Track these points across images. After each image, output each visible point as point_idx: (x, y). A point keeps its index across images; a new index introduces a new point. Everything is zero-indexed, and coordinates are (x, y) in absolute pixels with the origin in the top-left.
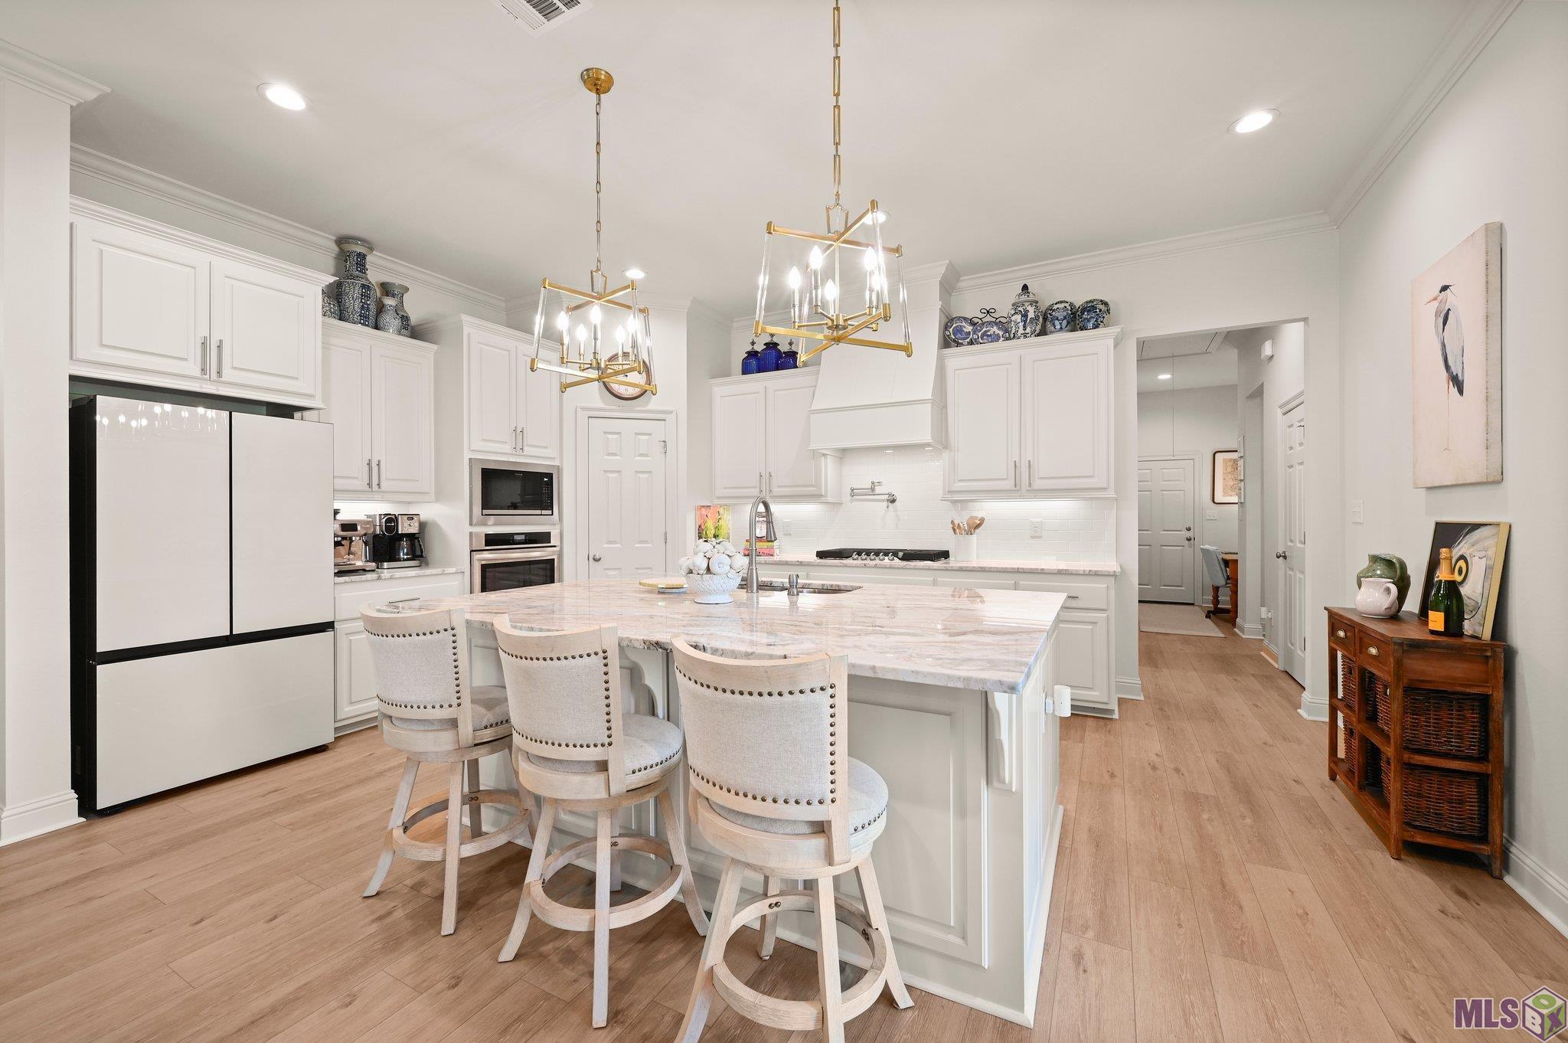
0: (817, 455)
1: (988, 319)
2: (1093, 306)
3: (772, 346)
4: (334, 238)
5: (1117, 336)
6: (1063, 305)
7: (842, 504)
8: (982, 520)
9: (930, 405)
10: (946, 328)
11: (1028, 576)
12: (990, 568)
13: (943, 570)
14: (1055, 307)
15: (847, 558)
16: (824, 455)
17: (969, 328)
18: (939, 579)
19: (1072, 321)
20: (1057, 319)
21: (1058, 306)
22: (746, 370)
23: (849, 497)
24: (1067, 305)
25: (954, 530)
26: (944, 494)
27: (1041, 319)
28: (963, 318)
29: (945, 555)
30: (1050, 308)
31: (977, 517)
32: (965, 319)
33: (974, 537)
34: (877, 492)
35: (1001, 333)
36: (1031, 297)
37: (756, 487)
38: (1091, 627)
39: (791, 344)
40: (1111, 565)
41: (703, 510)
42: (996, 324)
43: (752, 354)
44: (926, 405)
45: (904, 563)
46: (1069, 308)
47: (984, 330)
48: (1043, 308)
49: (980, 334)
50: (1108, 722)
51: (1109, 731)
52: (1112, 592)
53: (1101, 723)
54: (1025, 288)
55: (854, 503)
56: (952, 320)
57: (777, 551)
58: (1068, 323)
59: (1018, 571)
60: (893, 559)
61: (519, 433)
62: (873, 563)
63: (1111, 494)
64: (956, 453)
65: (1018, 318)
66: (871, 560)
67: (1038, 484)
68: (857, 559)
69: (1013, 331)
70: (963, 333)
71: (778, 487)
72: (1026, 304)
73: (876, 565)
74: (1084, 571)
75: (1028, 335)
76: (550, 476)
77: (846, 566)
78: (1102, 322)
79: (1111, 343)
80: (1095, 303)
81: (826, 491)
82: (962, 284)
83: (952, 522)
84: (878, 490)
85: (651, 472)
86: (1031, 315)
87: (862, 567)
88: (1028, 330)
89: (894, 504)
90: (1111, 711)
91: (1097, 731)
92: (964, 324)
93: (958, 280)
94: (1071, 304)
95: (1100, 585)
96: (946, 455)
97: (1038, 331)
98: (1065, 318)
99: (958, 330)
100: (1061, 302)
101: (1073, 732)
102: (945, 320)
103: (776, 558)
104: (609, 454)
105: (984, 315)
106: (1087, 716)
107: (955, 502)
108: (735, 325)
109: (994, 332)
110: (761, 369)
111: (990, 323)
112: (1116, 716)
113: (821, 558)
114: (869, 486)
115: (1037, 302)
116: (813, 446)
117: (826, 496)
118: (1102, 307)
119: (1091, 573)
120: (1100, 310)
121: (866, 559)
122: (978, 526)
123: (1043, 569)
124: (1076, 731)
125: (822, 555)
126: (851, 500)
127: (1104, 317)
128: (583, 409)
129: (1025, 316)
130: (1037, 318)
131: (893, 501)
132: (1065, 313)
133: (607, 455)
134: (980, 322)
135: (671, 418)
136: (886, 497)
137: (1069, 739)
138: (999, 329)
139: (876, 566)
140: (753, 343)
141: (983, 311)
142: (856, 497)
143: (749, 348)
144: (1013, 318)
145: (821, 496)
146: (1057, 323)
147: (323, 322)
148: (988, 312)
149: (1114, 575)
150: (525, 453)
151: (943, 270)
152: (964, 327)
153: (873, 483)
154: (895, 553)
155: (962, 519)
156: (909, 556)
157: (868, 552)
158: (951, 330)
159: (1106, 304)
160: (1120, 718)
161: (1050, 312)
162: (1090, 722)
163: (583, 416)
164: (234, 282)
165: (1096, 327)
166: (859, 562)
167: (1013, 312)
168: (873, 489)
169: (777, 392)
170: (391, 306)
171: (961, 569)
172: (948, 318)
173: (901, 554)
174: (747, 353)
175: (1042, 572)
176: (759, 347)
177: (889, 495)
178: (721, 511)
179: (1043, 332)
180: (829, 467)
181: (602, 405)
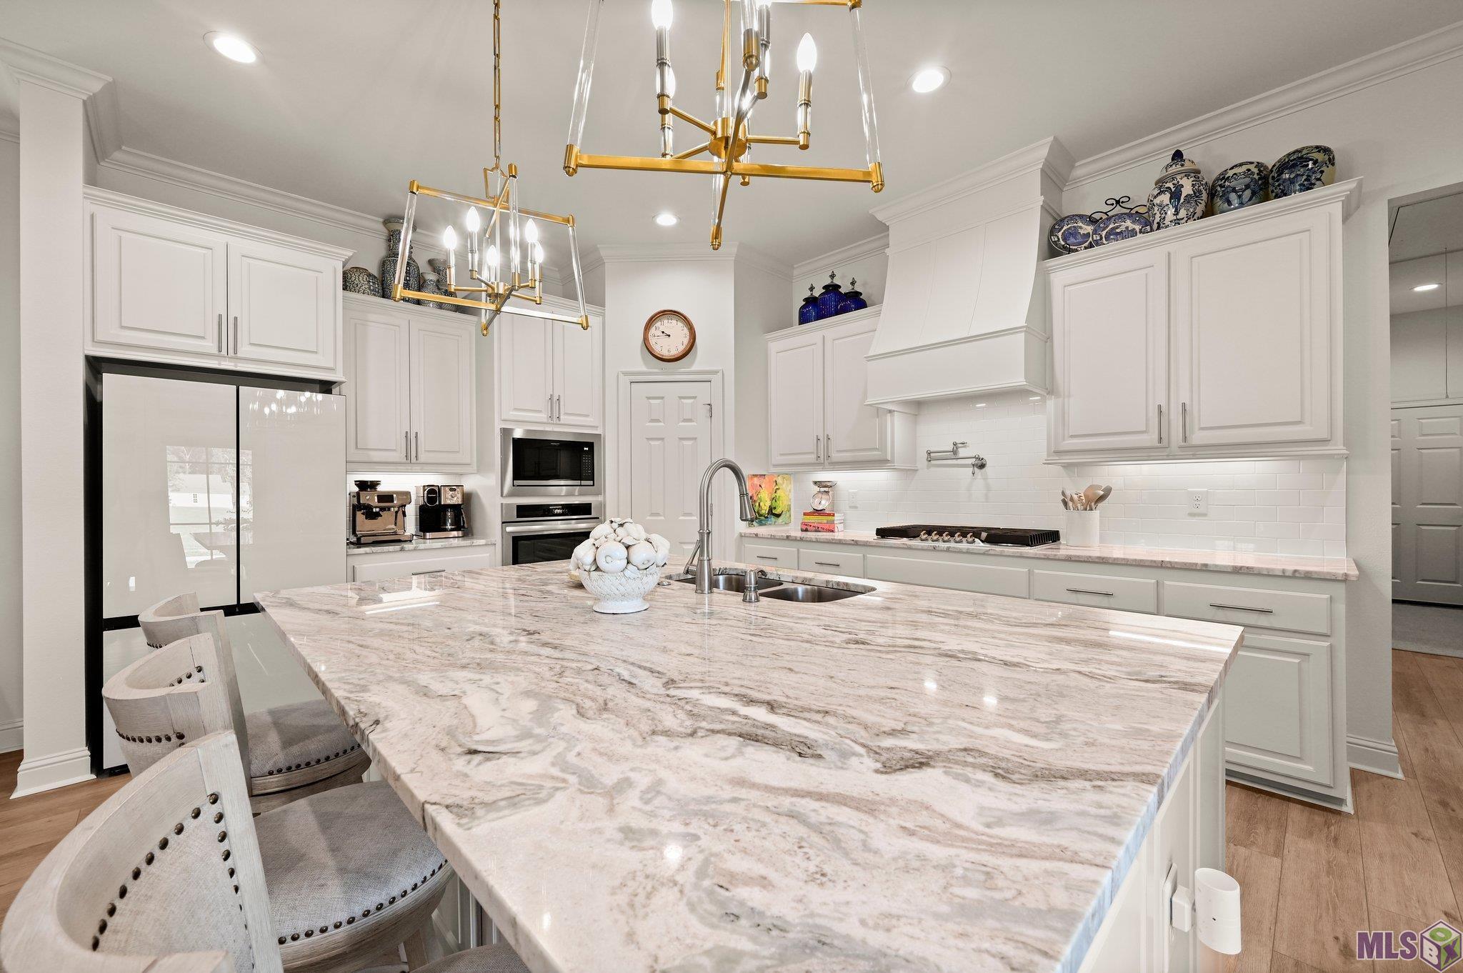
0: (880, 412)
1: (1118, 210)
2: (1302, 157)
3: (832, 289)
4: (382, 220)
5: (1348, 197)
6: (1244, 168)
7: (917, 470)
8: (1108, 491)
9: (1023, 334)
10: (1052, 232)
11: (1182, 573)
12: (1115, 559)
13: (1044, 559)
14: (1230, 173)
15: (914, 537)
16: (890, 411)
17: (1089, 229)
18: (1036, 571)
19: (1261, 189)
20: (1234, 190)
21: (1236, 170)
22: (804, 319)
23: (926, 462)
24: (1252, 167)
25: (1065, 503)
26: (1048, 455)
27: (1204, 196)
28: (1076, 215)
29: (1053, 536)
30: (1223, 177)
31: (1099, 487)
32: (1081, 217)
33: (1096, 514)
34: (960, 456)
35: (1137, 228)
36: (1188, 166)
37: (813, 453)
38: (1297, 661)
39: (853, 283)
40: (1337, 562)
41: (755, 479)
42: (1130, 215)
43: (810, 301)
44: (1018, 335)
45: (987, 547)
46: (1256, 171)
47: (1111, 226)
48: (1210, 176)
49: (1104, 233)
50: (1333, 819)
51: (1336, 839)
52: (1341, 608)
53: (1319, 818)
54: (1178, 156)
55: (933, 469)
56: (1062, 220)
57: (839, 527)
58: (1254, 193)
59: (1162, 565)
60: (973, 542)
61: (554, 402)
62: (947, 545)
63: (1338, 448)
64: (1066, 400)
65: (1165, 198)
66: (944, 541)
67: (1197, 438)
68: (926, 540)
69: (1157, 219)
70: (1079, 237)
71: (838, 451)
72: (1178, 177)
73: (948, 548)
74: (1284, 571)
75: (1182, 221)
76: (591, 445)
77: (910, 548)
78: (1319, 179)
79: (1337, 209)
80: (1305, 152)
81: (893, 453)
82: (1078, 172)
83: (1063, 494)
84: (962, 452)
85: (696, 439)
86: (1187, 189)
87: (930, 550)
88: (1183, 213)
89: (984, 470)
90: (1341, 801)
91: (1311, 834)
92: (1080, 224)
93: (1072, 167)
94: (1259, 165)
95: (1317, 596)
96: (1051, 403)
97: (1199, 213)
98: (1247, 187)
99: (1073, 233)
100: (1241, 165)
101: (1261, 829)
102: (1050, 222)
103: (838, 535)
104: (653, 421)
105: (1112, 207)
106: (1289, 799)
107: (1067, 466)
108: (796, 272)
109: (1127, 228)
110: (820, 316)
111: (1120, 217)
112: (1349, 808)
113: (883, 537)
114: (950, 448)
115: (1198, 172)
116: (870, 401)
117: (892, 461)
118: (1320, 157)
119: (1297, 575)
120: (1315, 162)
121: (937, 540)
122: (1102, 498)
123: (1206, 565)
124: (1268, 828)
125: (883, 533)
126: (928, 466)
127: (1322, 172)
128: (625, 374)
129: (1175, 195)
130: (1197, 194)
131: (982, 466)
132: (1247, 180)
133: (650, 422)
134: (1105, 217)
135: (716, 379)
136: (973, 461)
137: (1253, 843)
138: (1133, 222)
139: (948, 550)
140: (812, 289)
141: (1109, 202)
142: (933, 462)
143: (808, 294)
144: (1157, 201)
145: (887, 461)
146: (1233, 196)
147: (343, 296)
148: (1118, 202)
149: (1345, 579)
150: (562, 422)
151: (1044, 152)
152: (1081, 228)
153: (955, 444)
154: (976, 532)
155: (1077, 488)
156: (996, 537)
157: (940, 530)
158: (1060, 234)
159: (1326, 150)
160: (1356, 812)
161: (1220, 183)
162: (1295, 813)
163: (625, 381)
164: (251, 261)
165: (1308, 186)
166: (930, 544)
167: (1157, 191)
168: (955, 452)
169: (836, 342)
170: (431, 280)
171: (1069, 559)
172: (1055, 219)
173: (984, 535)
174: (806, 300)
175: (1205, 569)
176: (818, 292)
177: (978, 458)
178: (779, 480)
179: (1209, 212)
180: (897, 427)
181: (644, 369)
